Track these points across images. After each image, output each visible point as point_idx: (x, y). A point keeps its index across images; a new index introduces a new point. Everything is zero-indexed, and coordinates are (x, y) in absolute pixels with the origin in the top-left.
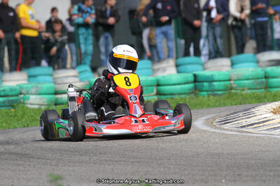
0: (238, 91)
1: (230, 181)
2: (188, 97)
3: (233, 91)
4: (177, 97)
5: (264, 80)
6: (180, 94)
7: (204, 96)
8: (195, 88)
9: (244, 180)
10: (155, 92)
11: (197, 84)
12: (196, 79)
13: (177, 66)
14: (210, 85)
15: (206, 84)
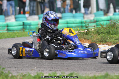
1: (38, 67)
2: (20, 31)
4: (15, 32)
6: (17, 30)
7: (27, 31)
8: (23, 28)
9: (44, 67)
10: (6, 29)
11: (24, 26)
12: (24, 24)
13: (16, 18)
14: (30, 27)
15: (28, 26)
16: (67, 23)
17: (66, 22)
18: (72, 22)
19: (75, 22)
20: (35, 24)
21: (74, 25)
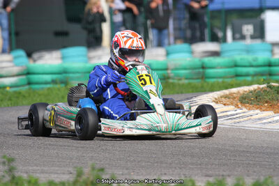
0: (176, 81)
3: (171, 81)
5: (201, 70)
16: (236, 66)
17: (232, 64)
18: (247, 64)
19: (254, 63)
20: (160, 67)
21: (251, 70)
